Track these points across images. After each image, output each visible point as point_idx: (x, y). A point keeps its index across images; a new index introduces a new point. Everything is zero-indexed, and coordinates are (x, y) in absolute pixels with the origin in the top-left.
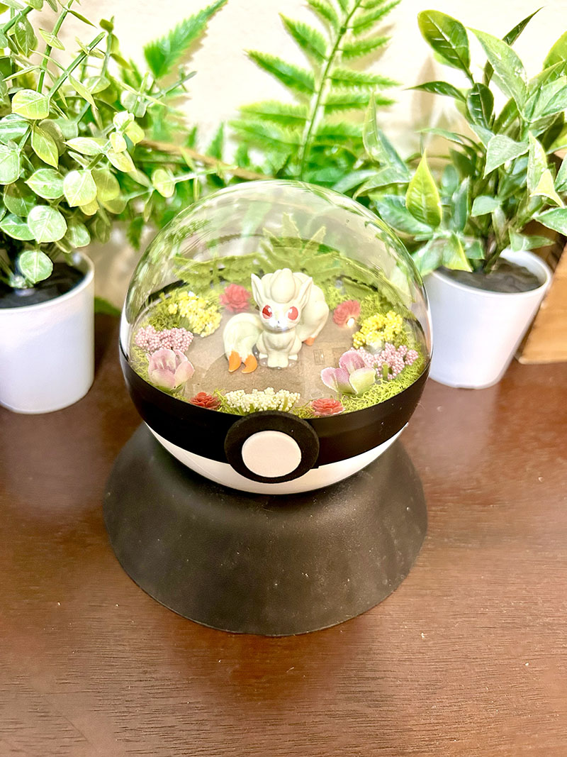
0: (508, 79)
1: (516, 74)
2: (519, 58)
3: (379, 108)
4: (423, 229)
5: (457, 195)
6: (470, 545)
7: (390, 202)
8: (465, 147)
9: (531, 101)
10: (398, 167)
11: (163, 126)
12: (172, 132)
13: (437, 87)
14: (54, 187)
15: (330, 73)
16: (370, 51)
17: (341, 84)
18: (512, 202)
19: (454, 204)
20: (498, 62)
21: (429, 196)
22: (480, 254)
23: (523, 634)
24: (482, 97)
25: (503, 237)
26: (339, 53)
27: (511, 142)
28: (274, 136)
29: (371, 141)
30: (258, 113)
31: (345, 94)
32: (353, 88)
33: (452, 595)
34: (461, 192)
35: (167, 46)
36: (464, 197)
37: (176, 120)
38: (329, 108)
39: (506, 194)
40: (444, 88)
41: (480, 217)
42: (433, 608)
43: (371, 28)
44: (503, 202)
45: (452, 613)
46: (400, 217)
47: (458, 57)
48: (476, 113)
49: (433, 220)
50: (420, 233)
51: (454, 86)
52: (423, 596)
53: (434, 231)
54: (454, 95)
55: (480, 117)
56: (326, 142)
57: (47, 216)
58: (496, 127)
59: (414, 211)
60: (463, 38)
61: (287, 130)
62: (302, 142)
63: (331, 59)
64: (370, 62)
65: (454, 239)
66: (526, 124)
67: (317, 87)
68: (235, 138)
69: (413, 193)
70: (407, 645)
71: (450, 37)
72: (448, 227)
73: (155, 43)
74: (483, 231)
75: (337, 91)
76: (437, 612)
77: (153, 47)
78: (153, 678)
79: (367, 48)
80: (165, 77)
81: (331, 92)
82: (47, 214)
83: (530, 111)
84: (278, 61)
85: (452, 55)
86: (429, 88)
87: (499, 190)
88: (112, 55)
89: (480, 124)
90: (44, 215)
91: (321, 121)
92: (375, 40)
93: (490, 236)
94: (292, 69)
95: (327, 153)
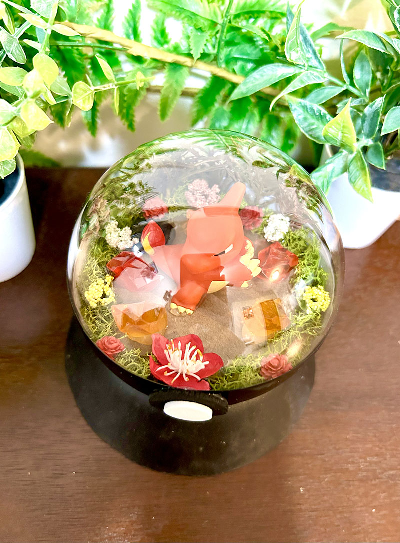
5: (370, 109)
6: (341, 408)
21: (345, 135)
28: (192, 8)
34: (375, 108)
36: (376, 114)
69: (330, 129)
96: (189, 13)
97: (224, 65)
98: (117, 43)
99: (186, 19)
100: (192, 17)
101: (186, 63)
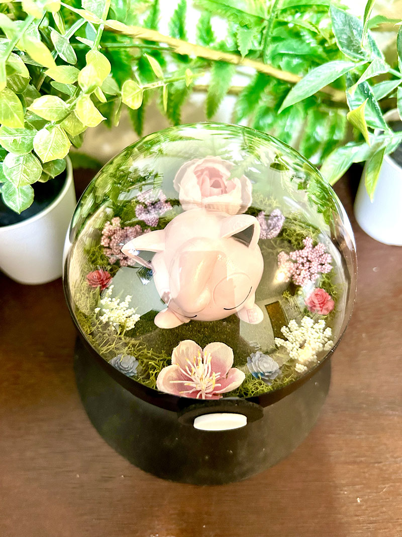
14: (23, 141)
42: (367, 475)
45: (381, 479)
52: (358, 463)
57: (21, 162)
90: (18, 160)
96: (234, 11)
97: (269, 62)
98: (163, 42)
99: (232, 17)
100: (238, 14)
101: (232, 61)
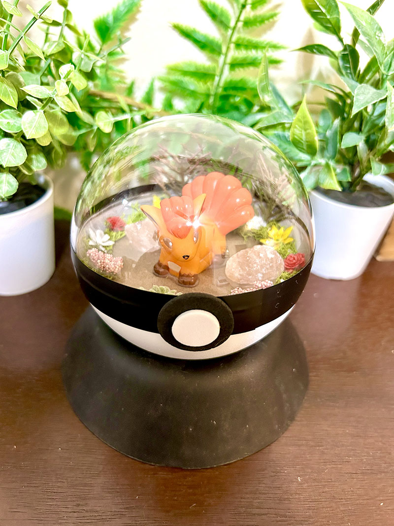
0: (371, 40)
1: (377, 37)
2: (379, 25)
3: (271, 66)
4: (304, 157)
5: (330, 132)
7: (278, 136)
8: (337, 94)
9: (388, 58)
10: (285, 111)
11: (108, 80)
12: (115, 85)
13: (315, 49)
14: (15, 124)
15: (234, 39)
16: (264, 23)
17: (242, 48)
18: (372, 137)
19: (327, 139)
20: (363, 28)
21: (308, 131)
22: (348, 178)
23: (379, 479)
24: (350, 56)
25: (365, 164)
26: (240, 24)
27: (373, 90)
28: (192, 88)
29: (264, 90)
30: (180, 71)
31: (246, 56)
32: (251, 51)
33: (322, 446)
34: (333, 129)
35: (111, 20)
36: (335, 133)
37: (117, 76)
38: (234, 65)
39: (369, 131)
40: (321, 49)
41: (348, 149)
42: (308, 456)
43: (265, 5)
44: (366, 137)
45: (322, 461)
46: (286, 149)
47: (332, 25)
48: (346, 68)
49: (311, 150)
50: (301, 160)
51: (329, 48)
52: (299, 446)
53: (312, 159)
54: (329, 55)
55: (349, 71)
56: (231, 92)
57: (11, 146)
58: (361, 79)
59: (296, 143)
60: (335, 10)
61: (201, 84)
62: (212, 93)
63: (234, 28)
64: (265, 31)
65: (327, 166)
66: (385, 76)
67: (224, 49)
68: (162, 89)
69: (295, 129)
70: (287, 487)
71: (326, 9)
72: (323, 156)
73: (102, 17)
74: (350, 159)
75: (239, 53)
76: (311, 460)
77: (100, 20)
78: (84, 510)
79: (261, 20)
80: (109, 43)
81: (234, 54)
82: (12, 144)
83: (388, 66)
84: (194, 31)
85: (327, 23)
86: (310, 50)
87: (363, 129)
88: (66, 25)
89: (349, 77)
91: (227, 76)
92: (268, 14)
93: (355, 164)
94: (205, 37)
95: (232, 100)
